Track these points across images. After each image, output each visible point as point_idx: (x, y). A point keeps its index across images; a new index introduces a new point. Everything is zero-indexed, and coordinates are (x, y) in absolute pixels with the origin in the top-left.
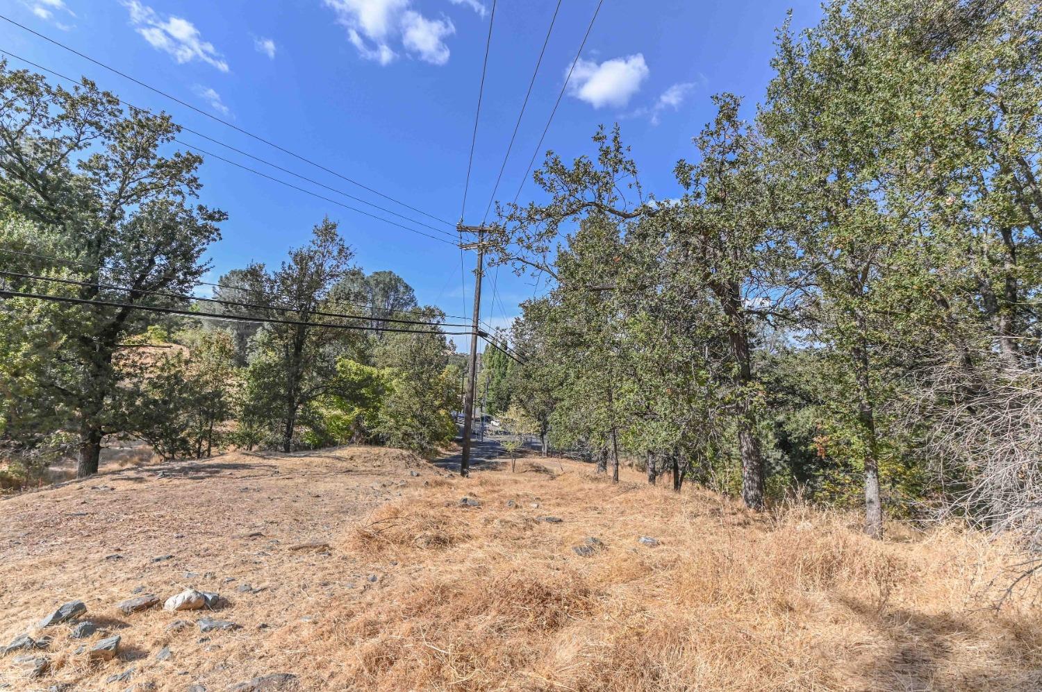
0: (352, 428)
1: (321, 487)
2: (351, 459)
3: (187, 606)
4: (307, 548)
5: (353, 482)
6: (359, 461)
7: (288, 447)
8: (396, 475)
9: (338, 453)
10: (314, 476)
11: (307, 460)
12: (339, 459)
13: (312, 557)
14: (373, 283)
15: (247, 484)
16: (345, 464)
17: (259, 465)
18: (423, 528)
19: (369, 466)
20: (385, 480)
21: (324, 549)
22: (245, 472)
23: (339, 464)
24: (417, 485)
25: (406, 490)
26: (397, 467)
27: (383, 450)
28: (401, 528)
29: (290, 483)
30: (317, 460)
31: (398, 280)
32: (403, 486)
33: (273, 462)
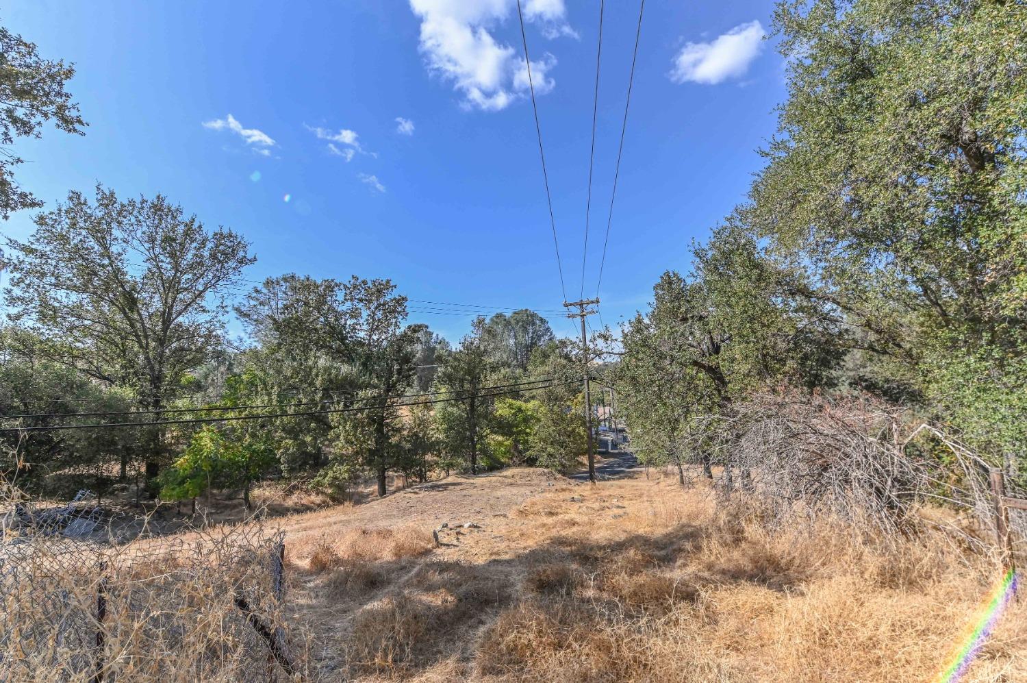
0: (512, 451)
1: (499, 494)
2: (513, 476)
3: (470, 526)
4: (499, 515)
5: (515, 490)
6: (517, 478)
7: (476, 471)
8: (538, 485)
9: (505, 473)
10: (494, 488)
11: (489, 478)
12: (506, 477)
13: (501, 518)
14: (513, 322)
15: (464, 493)
16: (509, 480)
17: (466, 483)
18: (544, 509)
19: (523, 481)
20: (532, 488)
21: (505, 516)
22: (461, 487)
23: (507, 481)
24: (550, 491)
25: (544, 494)
26: (541, 480)
27: (531, 470)
28: (536, 508)
29: (484, 492)
30: (494, 478)
31: (533, 315)
32: (542, 492)
33: (472, 481)
